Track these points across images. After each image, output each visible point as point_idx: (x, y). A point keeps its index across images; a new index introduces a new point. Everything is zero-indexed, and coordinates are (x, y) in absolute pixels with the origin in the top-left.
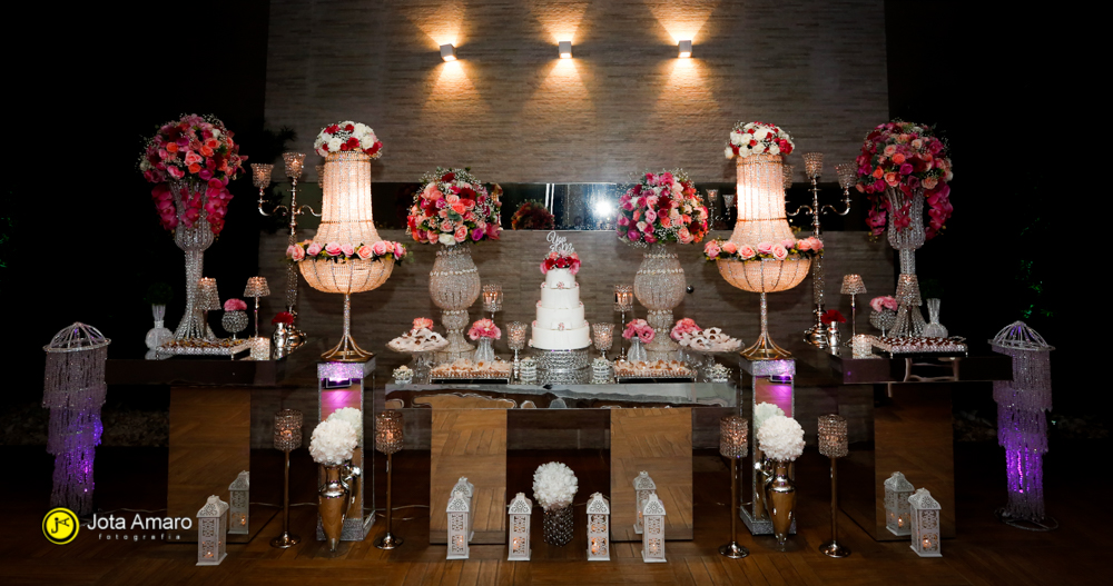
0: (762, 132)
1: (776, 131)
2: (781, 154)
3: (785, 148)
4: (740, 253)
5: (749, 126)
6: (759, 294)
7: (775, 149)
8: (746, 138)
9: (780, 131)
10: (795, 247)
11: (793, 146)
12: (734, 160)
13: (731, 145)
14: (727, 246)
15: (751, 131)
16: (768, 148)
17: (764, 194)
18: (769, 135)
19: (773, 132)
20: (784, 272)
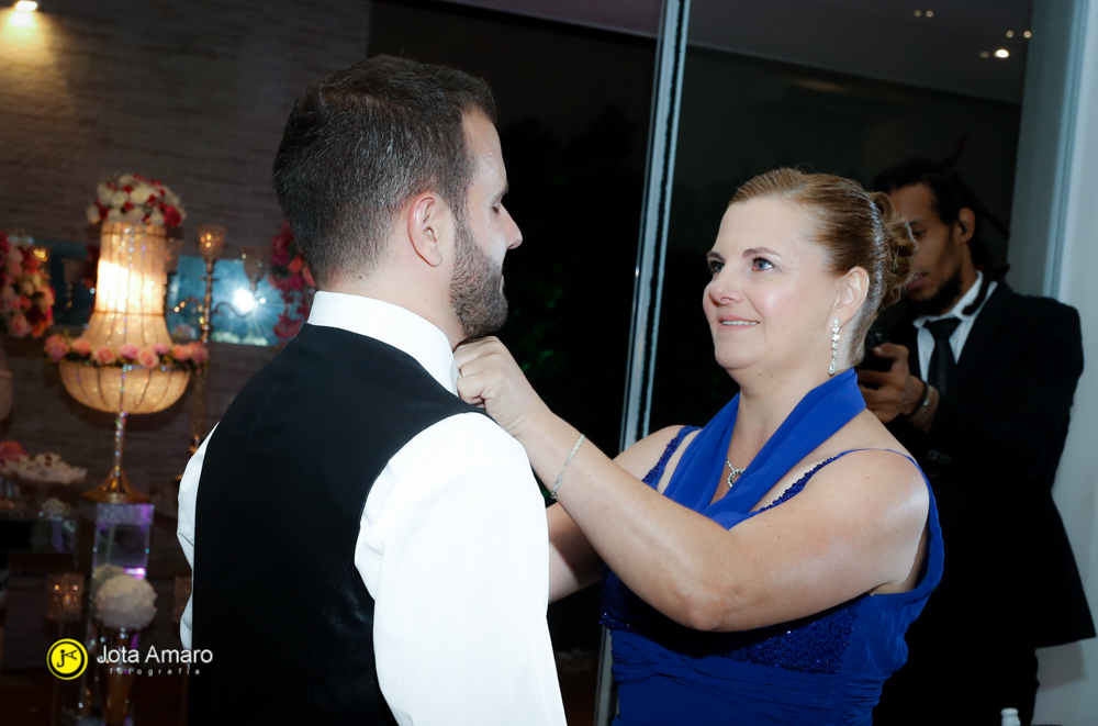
0: (142, 194)
1: (162, 193)
2: (166, 225)
3: (172, 220)
4: (95, 354)
5: (125, 180)
6: (114, 416)
7: (157, 218)
8: (119, 199)
9: (168, 193)
10: (170, 354)
11: (183, 216)
12: (99, 225)
13: (97, 203)
14: (78, 344)
15: (128, 189)
16: (148, 216)
17: (136, 277)
18: (152, 199)
19: (157, 194)
20: (151, 387)
